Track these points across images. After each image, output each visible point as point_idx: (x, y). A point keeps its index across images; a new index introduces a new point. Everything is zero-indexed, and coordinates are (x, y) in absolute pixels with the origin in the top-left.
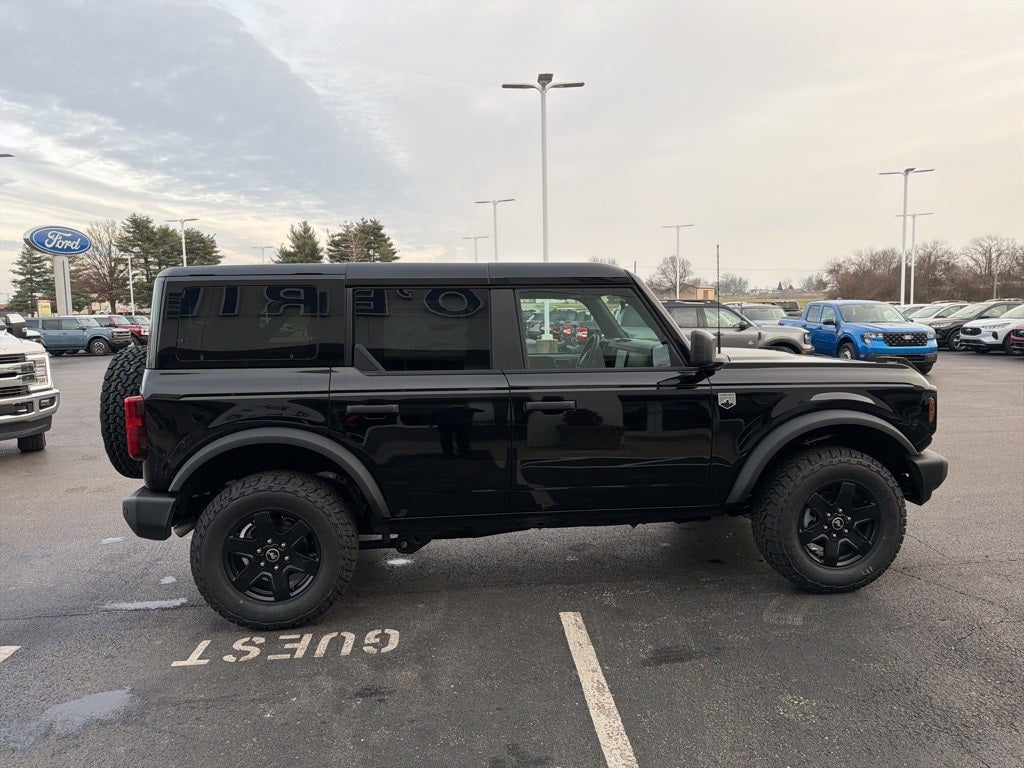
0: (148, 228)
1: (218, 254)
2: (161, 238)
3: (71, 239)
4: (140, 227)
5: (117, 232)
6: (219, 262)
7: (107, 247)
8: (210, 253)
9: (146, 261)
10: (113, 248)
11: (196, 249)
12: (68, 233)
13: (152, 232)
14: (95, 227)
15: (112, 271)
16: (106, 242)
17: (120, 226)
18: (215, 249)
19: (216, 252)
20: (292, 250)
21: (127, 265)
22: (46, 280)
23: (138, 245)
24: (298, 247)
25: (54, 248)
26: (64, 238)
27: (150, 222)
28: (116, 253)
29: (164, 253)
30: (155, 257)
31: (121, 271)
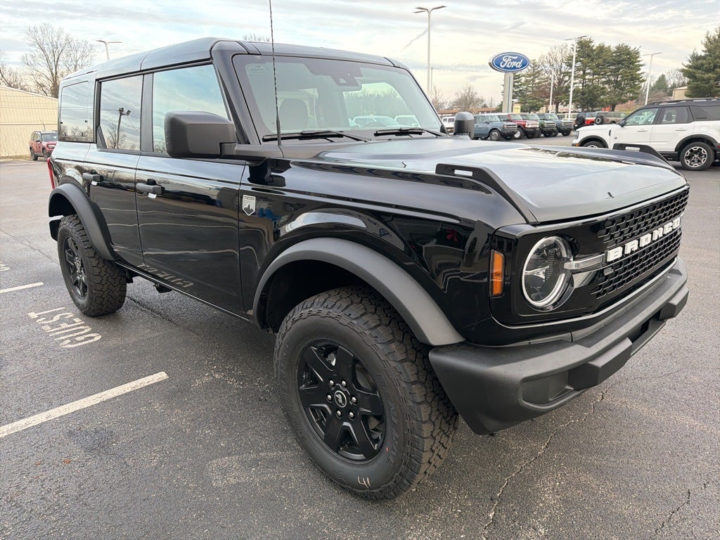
0: (589, 47)
1: (640, 63)
2: (598, 54)
3: (517, 60)
4: (584, 46)
5: (568, 52)
6: (639, 70)
7: (560, 64)
8: (633, 63)
9: (584, 73)
10: (564, 65)
11: (624, 60)
12: (515, 56)
13: (592, 50)
14: (554, 50)
15: (560, 81)
16: (559, 60)
17: (571, 48)
18: (639, 59)
19: (639, 61)
20: (703, 54)
21: (570, 76)
22: (521, 90)
23: (580, 61)
24: (709, 51)
25: (505, 68)
26: (513, 60)
27: (591, 42)
28: (564, 68)
29: (598, 66)
30: (591, 69)
31: (566, 81)
